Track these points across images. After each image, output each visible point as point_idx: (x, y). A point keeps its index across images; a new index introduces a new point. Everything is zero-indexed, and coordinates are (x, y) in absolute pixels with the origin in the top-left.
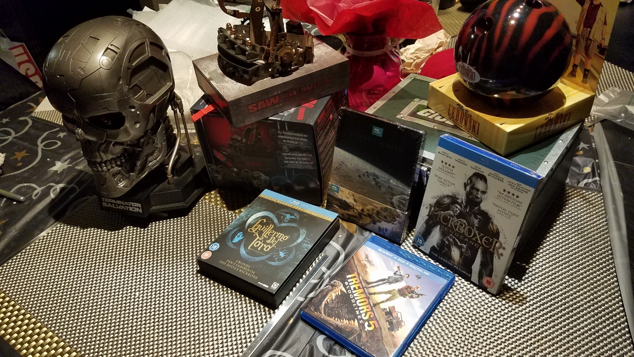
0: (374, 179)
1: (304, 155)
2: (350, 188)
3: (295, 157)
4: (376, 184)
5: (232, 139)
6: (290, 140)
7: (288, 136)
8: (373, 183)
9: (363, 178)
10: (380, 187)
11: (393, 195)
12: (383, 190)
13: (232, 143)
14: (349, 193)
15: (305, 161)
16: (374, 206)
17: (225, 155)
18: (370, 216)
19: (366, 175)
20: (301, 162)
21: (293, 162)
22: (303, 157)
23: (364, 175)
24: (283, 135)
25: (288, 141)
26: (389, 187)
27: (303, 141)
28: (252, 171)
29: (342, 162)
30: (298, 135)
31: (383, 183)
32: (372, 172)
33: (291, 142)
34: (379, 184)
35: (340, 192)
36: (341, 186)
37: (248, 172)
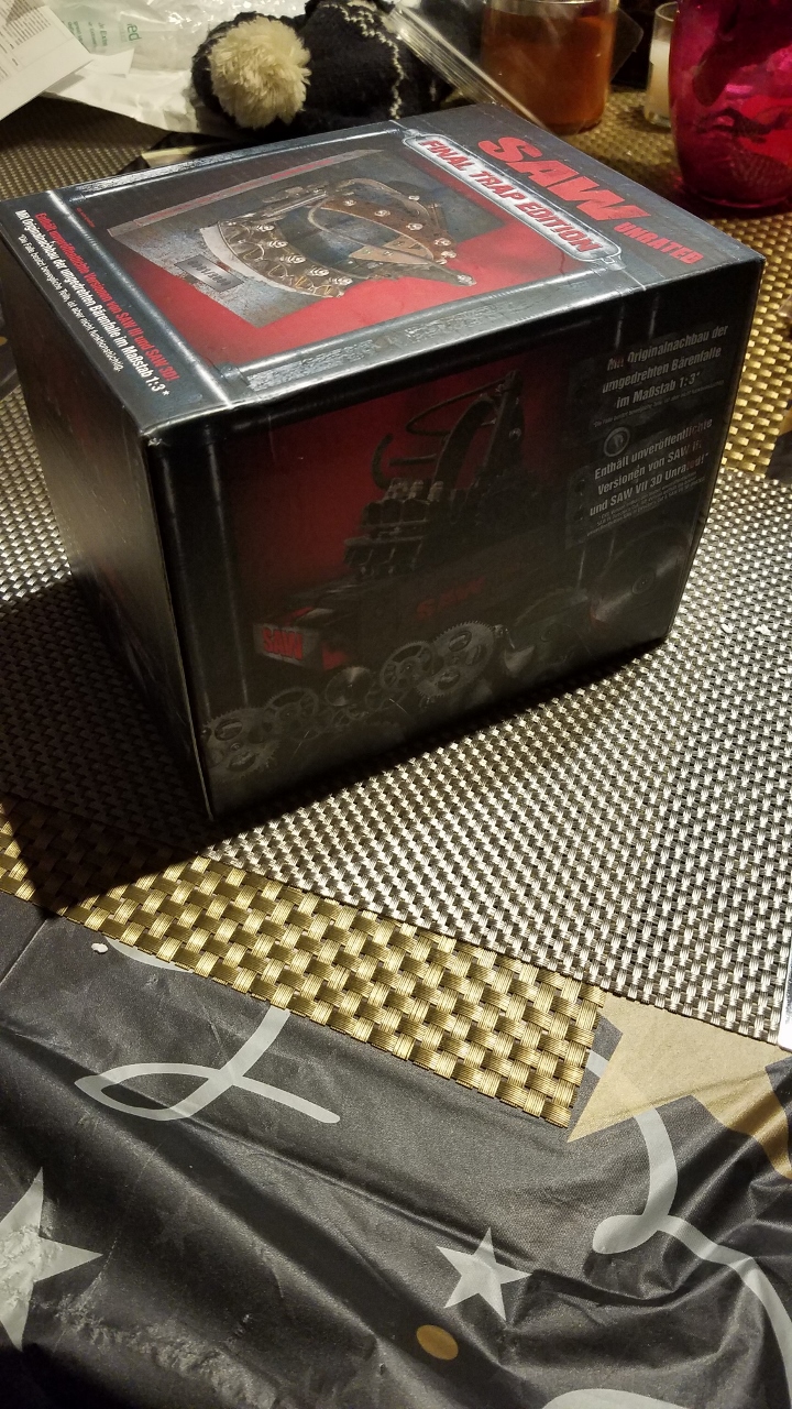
1: (682, 436)
3: (644, 462)
5: (375, 512)
6: (645, 385)
7: (642, 366)
13: (366, 539)
15: (676, 464)
17: (313, 624)
20: (657, 481)
21: (628, 493)
22: (673, 447)
24: (627, 370)
25: (638, 396)
27: (698, 367)
28: (430, 640)
30: (691, 340)
33: (652, 392)
37: (415, 650)
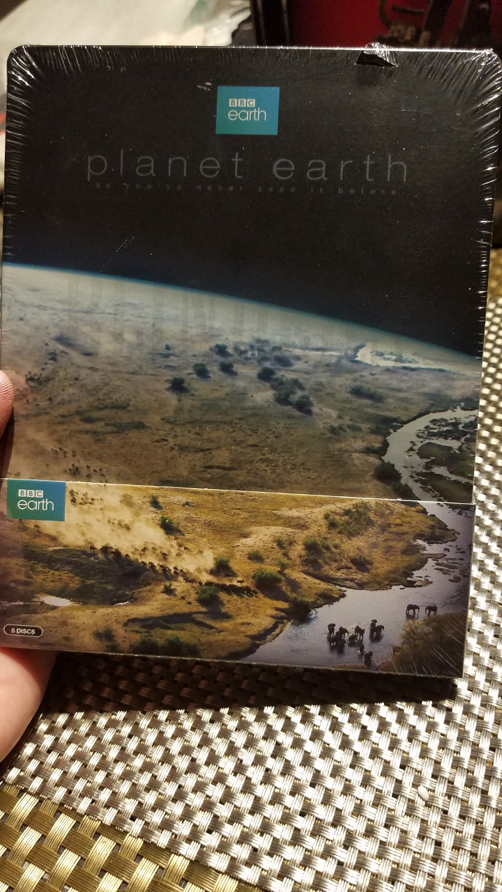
0: (266, 376)
2: (133, 470)
4: (283, 400)
8: (263, 396)
9: (201, 388)
10: (304, 407)
11: (386, 425)
12: (325, 414)
14: (127, 501)
16: (288, 522)
18: (267, 585)
19: (214, 370)
23: (202, 372)
26: (357, 392)
29: (60, 339)
31: (324, 378)
32: (246, 339)
34: (297, 396)
35: (71, 512)
36: (75, 473)
